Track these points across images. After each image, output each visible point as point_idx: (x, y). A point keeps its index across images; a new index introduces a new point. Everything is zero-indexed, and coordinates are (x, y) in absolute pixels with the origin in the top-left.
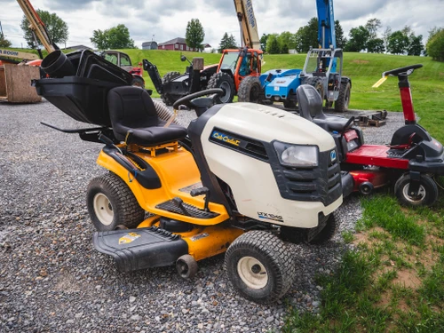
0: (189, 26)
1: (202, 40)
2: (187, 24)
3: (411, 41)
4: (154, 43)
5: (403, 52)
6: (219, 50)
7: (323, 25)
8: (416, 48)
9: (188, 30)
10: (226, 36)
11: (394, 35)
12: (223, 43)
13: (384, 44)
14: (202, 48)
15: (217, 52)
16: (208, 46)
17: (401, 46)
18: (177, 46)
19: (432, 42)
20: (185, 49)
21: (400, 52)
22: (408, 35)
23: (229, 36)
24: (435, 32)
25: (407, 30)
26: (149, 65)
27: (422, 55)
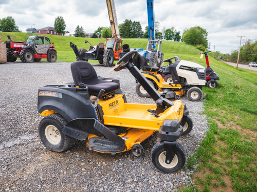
0: (56, 20)
1: (64, 29)
2: (55, 19)
3: (175, 34)
4: (34, 29)
5: (172, 39)
6: (74, 35)
7: (151, 29)
8: (177, 38)
9: (55, 22)
10: (78, 27)
11: (167, 30)
12: (76, 31)
13: (163, 35)
14: (64, 33)
15: (73, 36)
16: (68, 32)
17: (171, 36)
18: (48, 32)
19: (185, 35)
20: (53, 34)
21: (170, 39)
22: (174, 31)
23: (80, 27)
24: (186, 30)
25: (173, 28)
26: (73, 45)
27: (180, 41)
